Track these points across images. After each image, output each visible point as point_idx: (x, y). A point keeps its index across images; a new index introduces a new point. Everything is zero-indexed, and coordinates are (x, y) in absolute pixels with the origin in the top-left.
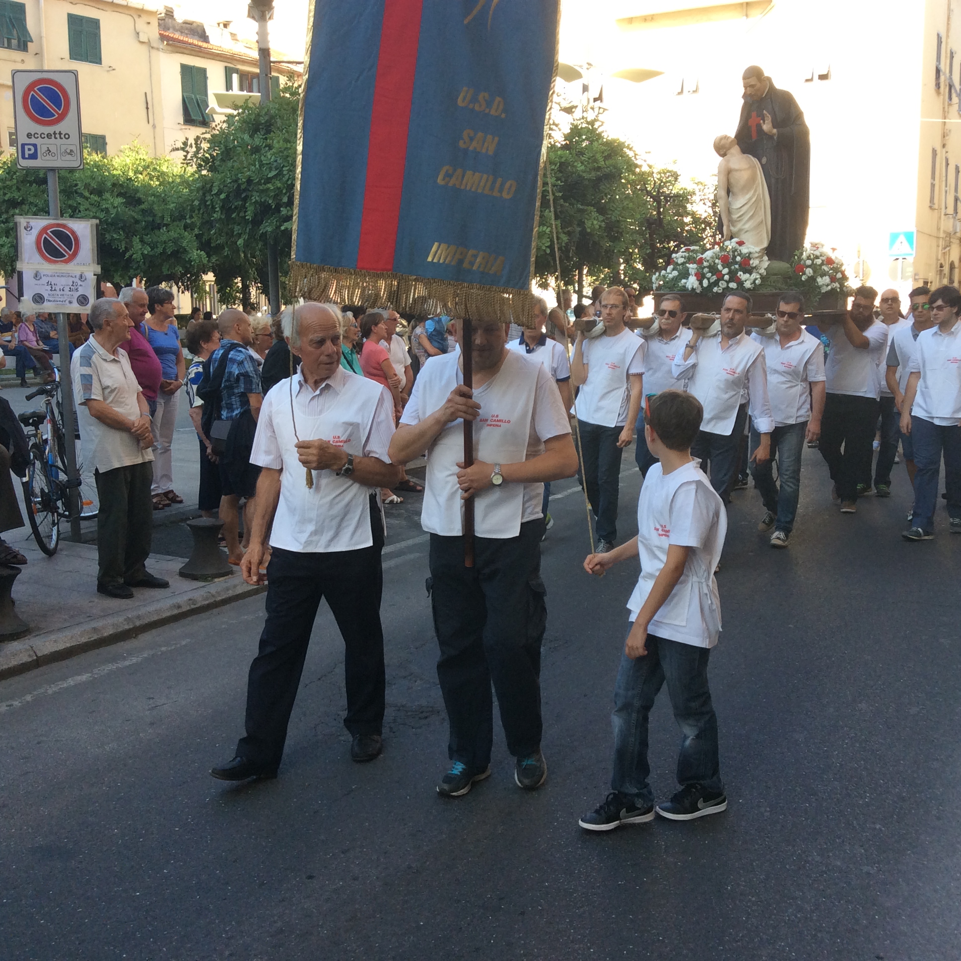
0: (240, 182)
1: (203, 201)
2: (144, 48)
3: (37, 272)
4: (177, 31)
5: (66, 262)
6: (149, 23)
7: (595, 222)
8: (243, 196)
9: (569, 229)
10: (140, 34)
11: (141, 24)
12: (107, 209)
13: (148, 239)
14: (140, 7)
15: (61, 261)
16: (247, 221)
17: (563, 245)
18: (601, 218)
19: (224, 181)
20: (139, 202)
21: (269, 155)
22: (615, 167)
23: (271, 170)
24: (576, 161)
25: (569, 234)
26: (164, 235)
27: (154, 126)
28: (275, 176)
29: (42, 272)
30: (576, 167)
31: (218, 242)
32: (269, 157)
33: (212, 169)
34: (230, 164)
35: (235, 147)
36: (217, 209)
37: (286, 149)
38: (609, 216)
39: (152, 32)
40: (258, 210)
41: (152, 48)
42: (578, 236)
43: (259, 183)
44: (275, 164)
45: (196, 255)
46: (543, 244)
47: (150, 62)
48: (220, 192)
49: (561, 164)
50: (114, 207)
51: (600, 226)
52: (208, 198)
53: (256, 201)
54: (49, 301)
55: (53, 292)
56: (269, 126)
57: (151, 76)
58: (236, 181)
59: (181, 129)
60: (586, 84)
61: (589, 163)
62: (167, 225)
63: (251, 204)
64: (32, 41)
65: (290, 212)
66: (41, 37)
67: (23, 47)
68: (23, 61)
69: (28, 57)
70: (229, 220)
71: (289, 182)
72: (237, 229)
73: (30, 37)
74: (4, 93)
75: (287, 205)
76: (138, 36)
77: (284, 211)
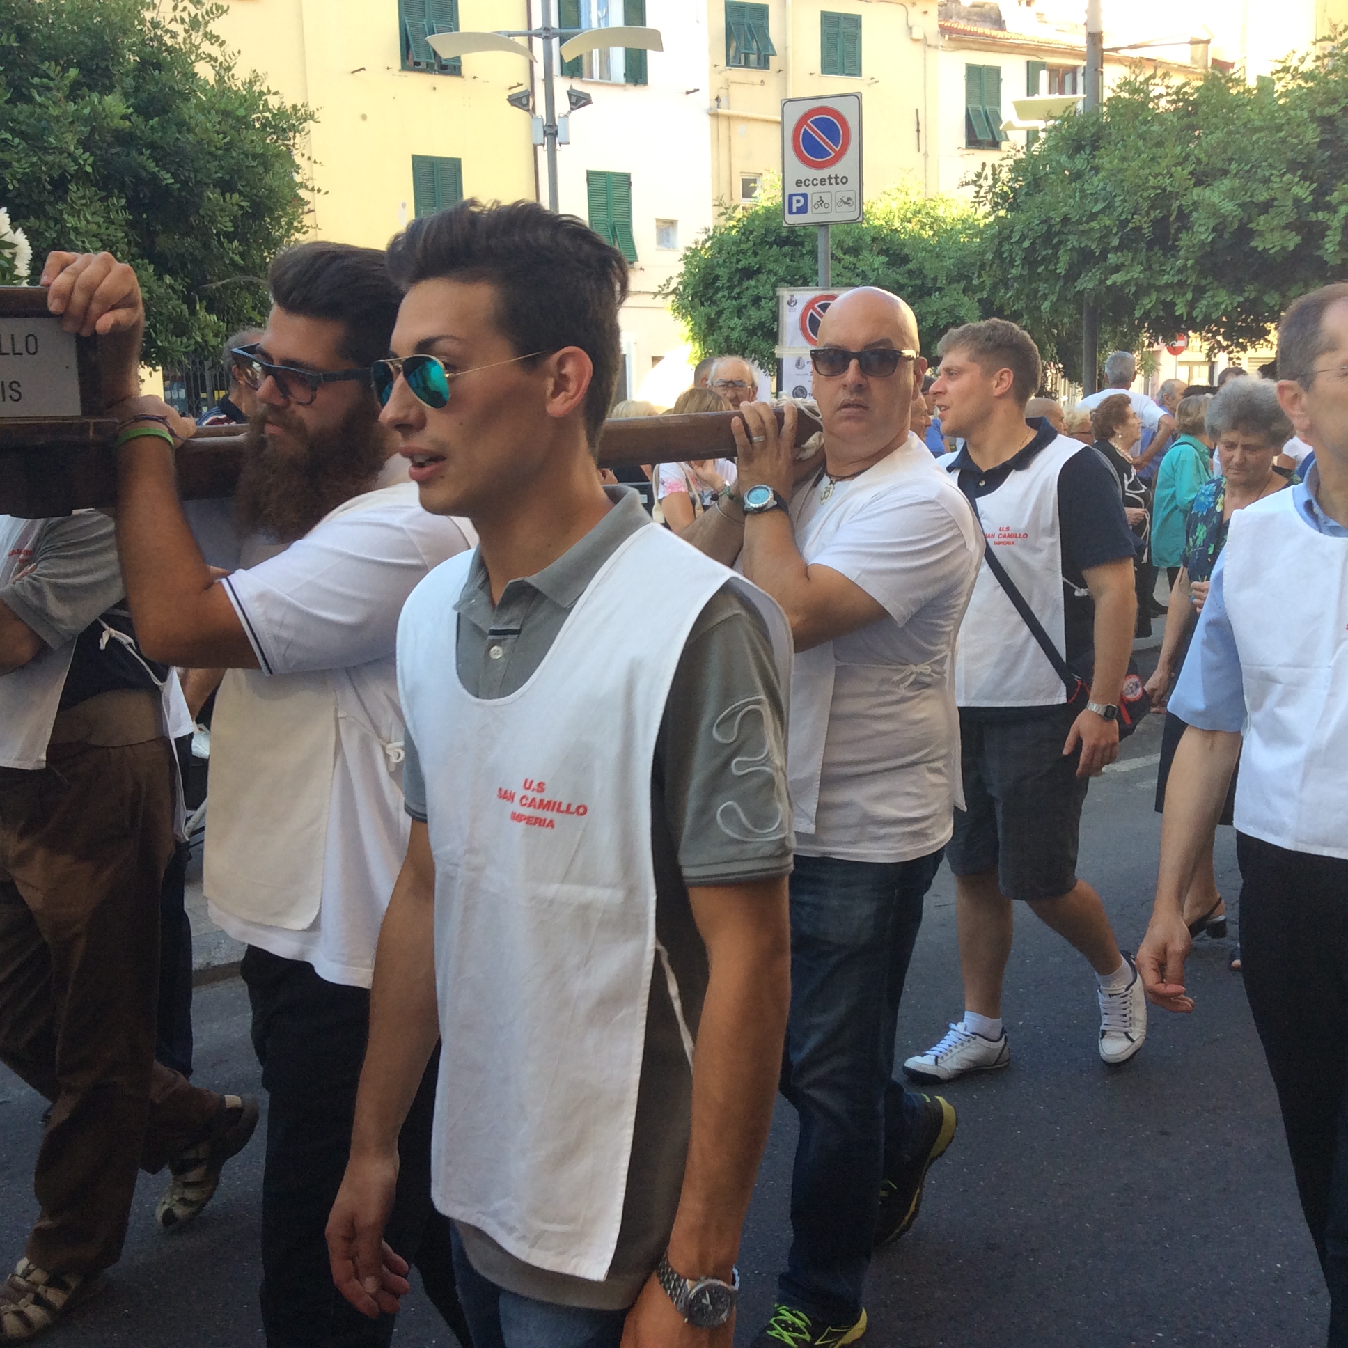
0: (1053, 222)
1: (998, 253)
2: (919, 48)
3: (799, 358)
4: (963, 19)
6: (926, 12)
8: (1055, 241)
10: (914, 29)
11: (915, 16)
12: (864, 272)
19: (1029, 223)
20: (905, 260)
21: (1096, 180)
23: (1096, 201)
27: (926, 155)
28: (1103, 211)
31: (1015, 308)
32: (1096, 183)
33: (1013, 207)
34: (1039, 198)
35: (1046, 174)
36: (1018, 263)
37: (1120, 171)
39: (929, 24)
40: (1076, 260)
41: (929, 46)
43: (1079, 222)
44: (1103, 193)
47: (925, 67)
48: (1023, 238)
50: (874, 270)
52: (1006, 247)
53: (1074, 247)
56: (1096, 141)
57: (925, 86)
58: (1047, 221)
59: (962, 155)
62: (940, 289)
63: (1066, 251)
64: (774, 54)
65: (1121, 260)
66: (786, 48)
67: (764, 63)
68: (762, 81)
69: (769, 76)
70: (1033, 277)
71: (1123, 217)
72: (1043, 288)
73: (773, 49)
74: (739, 128)
75: (1117, 249)
76: (911, 33)
77: (1112, 258)
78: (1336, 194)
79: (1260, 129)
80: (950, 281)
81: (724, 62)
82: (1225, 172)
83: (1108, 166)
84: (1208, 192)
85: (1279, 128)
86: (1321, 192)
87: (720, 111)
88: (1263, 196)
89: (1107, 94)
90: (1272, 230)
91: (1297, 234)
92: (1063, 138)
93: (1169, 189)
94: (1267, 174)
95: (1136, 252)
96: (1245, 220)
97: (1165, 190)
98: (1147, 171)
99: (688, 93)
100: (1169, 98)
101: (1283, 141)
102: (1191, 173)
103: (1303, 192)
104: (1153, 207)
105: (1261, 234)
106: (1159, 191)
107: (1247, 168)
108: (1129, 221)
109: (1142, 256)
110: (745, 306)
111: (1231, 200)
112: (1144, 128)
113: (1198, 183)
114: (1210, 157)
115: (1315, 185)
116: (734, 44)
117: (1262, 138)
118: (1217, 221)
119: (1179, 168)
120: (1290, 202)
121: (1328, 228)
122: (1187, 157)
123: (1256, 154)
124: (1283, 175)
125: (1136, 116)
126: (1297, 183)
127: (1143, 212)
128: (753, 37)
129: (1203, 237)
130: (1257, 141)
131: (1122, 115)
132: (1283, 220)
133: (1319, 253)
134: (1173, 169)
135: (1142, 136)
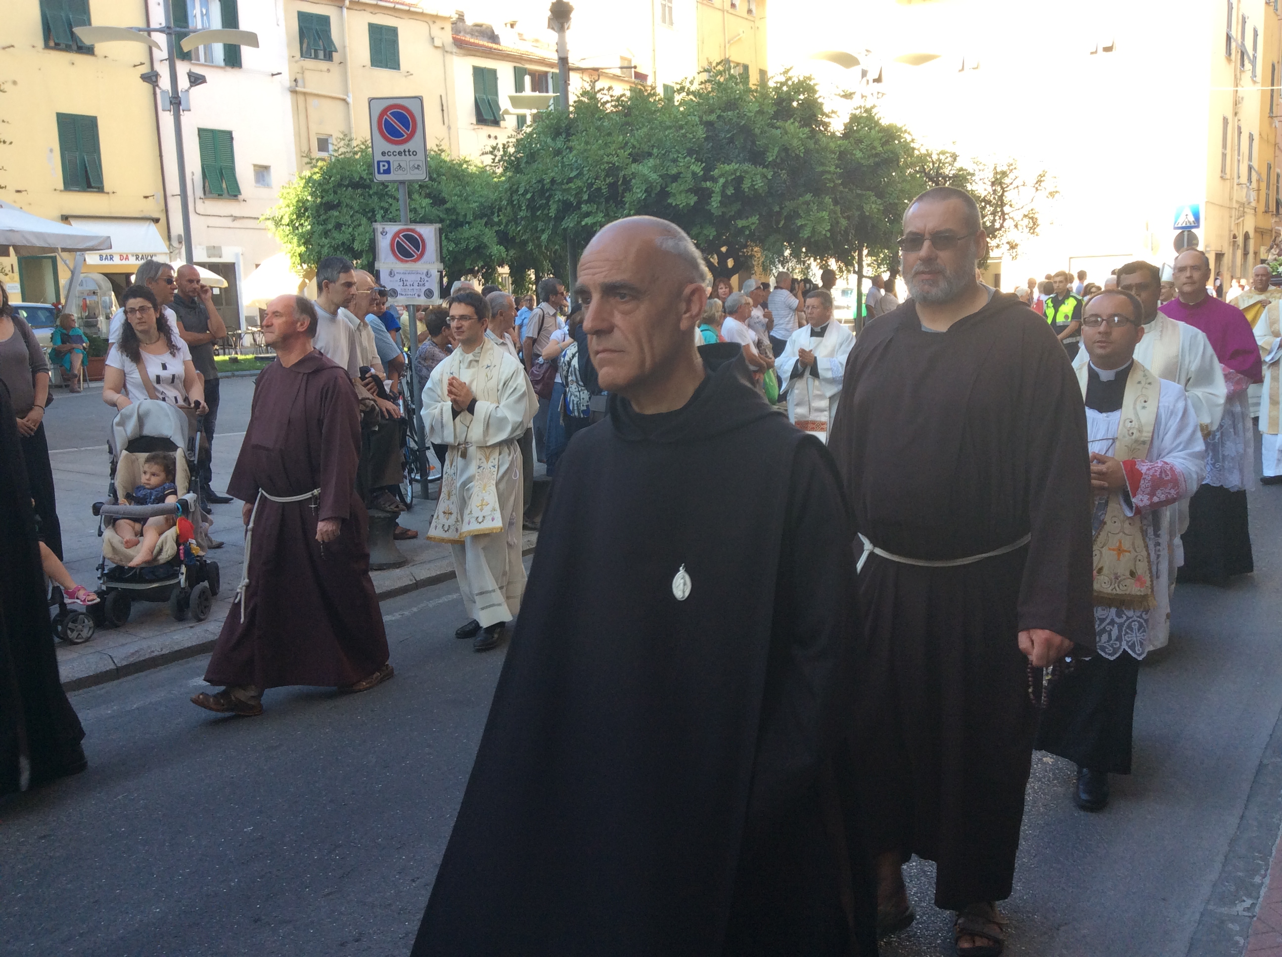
0: (545, 182)
1: (510, 202)
2: (438, 54)
3: (392, 270)
4: (468, 33)
5: (415, 261)
6: (443, 28)
7: (873, 206)
8: (547, 194)
9: (850, 213)
10: (436, 39)
11: (435, 30)
12: (415, 208)
13: (452, 236)
14: (434, 13)
15: (411, 261)
16: (550, 218)
17: (843, 228)
18: (879, 201)
19: (530, 182)
20: (443, 202)
21: (571, 156)
22: (892, 152)
23: (572, 170)
24: (855, 149)
25: (848, 218)
26: (467, 232)
27: (449, 128)
28: (576, 177)
29: (396, 271)
30: (855, 155)
31: (523, 238)
32: (571, 158)
33: (518, 171)
34: (535, 166)
35: (539, 150)
36: (524, 208)
37: (585, 150)
38: (887, 200)
39: (445, 36)
40: (561, 208)
41: (447, 52)
42: (857, 219)
43: (562, 183)
44: (576, 165)
45: (496, 250)
46: (824, 229)
47: (444, 66)
48: (526, 192)
49: (840, 152)
50: (422, 208)
51: (878, 209)
52: (515, 197)
53: (559, 199)
54: (402, 295)
55: (406, 287)
56: (568, 130)
57: (445, 79)
58: (541, 181)
59: (474, 129)
60: (865, 69)
61: (867, 150)
62: (469, 223)
63: (554, 202)
64: (336, 51)
65: (590, 210)
66: (344, 47)
67: (329, 57)
68: (328, 70)
69: (334, 66)
70: (534, 217)
71: (589, 181)
72: (541, 225)
73: (335, 47)
74: (312, 102)
75: (588, 201)
76: (433, 42)
77: (584, 208)
78: (716, 171)
79: (669, 128)
80: (475, 219)
81: (298, 54)
82: (650, 155)
83: (578, 147)
84: (640, 167)
85: (681, 127)
86: (708, 169)
87: (298, 89)
88: (674, 171)
89: (572, 99)
90: (681, 192)
91: (695, 195)
92: (547, 126)
93: (617, 164)
94: (675, 156)
95: (599, 204)
96: (664, 186)
97: (614, 164)
98: (602, 152)
99: (273, 75)
100: (613, 103)
101: (684, 136)
102: (629, 154)
103: (697, 168)
104: (607, 176)
105: (674, 195)
106: (611, 165)
107: (663, 152)
108: (592, 184)
109: (603, 207)
110: (330, 230)
111: (655, 172)
112: (599, 123)
113: (635, 161)
114: (640, 144)
115: (704, 164)
116: (306, 41)
117: (672, 133)
118: (647, 186)
119: (622, 151)
120: (690, 175)
121: (713, 192)
122: (626, 143)
123: (668, 143)
124: (685, 158)
125: (593, 115)
126: (694, 163)
127: (602, 178)
128: (320, 38)
129: (639, 196)
130: (669, 134)
131: (583, 113)
132: (687, 187)
133: (708, 207)
134: (619, 151)
135: (598, 129)
